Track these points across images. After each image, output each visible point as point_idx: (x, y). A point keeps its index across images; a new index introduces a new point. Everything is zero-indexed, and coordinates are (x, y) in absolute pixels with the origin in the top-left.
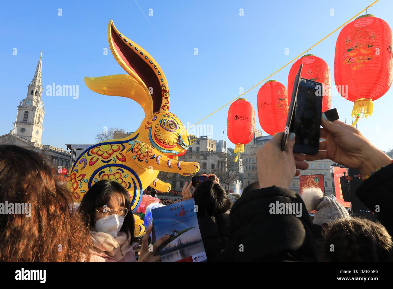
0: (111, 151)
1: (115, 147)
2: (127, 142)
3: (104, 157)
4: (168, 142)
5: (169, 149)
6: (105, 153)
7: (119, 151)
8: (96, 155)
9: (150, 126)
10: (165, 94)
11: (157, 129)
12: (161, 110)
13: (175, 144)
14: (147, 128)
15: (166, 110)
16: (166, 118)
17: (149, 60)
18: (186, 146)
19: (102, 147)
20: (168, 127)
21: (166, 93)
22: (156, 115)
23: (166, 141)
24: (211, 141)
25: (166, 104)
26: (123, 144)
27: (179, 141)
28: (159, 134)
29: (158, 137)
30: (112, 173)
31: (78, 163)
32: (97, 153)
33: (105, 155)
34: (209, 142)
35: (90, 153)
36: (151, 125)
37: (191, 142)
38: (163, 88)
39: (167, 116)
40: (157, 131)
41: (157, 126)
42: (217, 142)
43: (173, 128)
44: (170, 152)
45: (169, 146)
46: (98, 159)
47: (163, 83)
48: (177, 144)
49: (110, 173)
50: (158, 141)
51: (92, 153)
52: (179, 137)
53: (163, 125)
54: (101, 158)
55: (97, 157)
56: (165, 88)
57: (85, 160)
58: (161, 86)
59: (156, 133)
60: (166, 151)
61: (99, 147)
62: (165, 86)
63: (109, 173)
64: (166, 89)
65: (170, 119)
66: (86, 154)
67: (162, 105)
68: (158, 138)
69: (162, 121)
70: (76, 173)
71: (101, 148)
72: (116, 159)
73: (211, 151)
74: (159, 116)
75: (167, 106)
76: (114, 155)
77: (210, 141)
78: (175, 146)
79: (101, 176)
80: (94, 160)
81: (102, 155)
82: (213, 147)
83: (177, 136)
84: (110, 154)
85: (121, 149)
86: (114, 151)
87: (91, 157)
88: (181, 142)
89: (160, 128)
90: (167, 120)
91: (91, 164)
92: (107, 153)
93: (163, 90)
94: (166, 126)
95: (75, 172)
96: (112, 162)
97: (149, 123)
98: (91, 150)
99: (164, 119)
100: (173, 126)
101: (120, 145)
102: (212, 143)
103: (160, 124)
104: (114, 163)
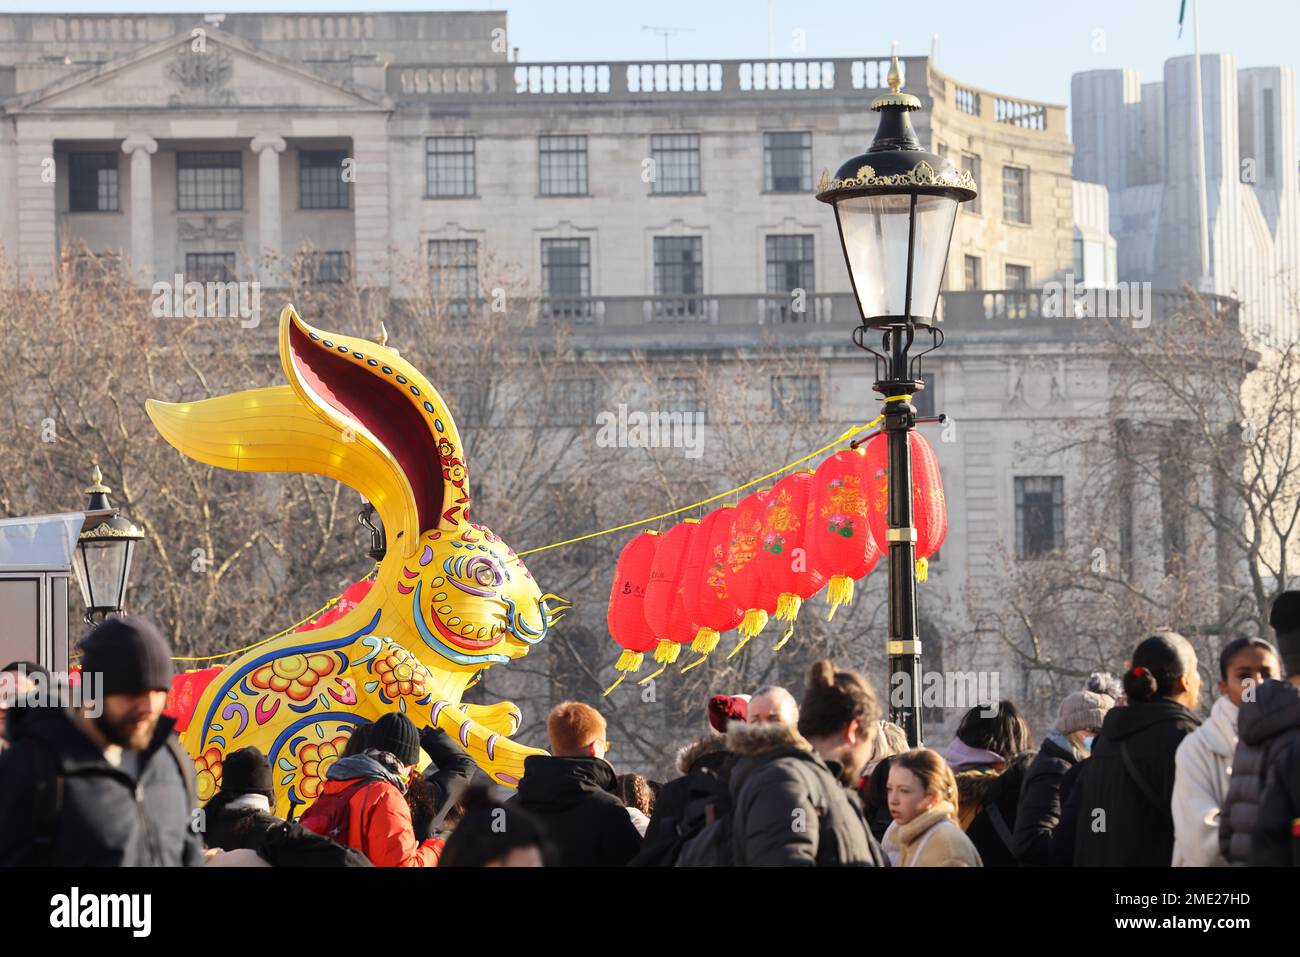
0: (309, 677)
1: (319, 662)
2: (351, 640)
3: (295, 696)
4: (476, 630)
5: (481, 652)
6: (295, 683)
7: (334, 674)
8: (269, 691)
9: (414, 582)
10: (452, 470)
11: (438, 590)
12: (444, 524)
13: (497, 635)
14: (404, 590)
15: (462, 521)
16: (463, 551)
17: (394, 375)
18: (535, 634)
19: (280, 665)
20: (470, 584)
21: (455, 467)
22: (430, 543)
23: (470, 629)
24: (988, 124)
25: (458, 505)
26: (340, 650)
27: (510, 622)
28: (446, 610)
29: (444, 619)
30: (325, 740)
31: (217, 718)
32: (270, 685)
33: (297, 688)
34: (956, 142)
35: (249, 685)
36: (418, 579)
37: (549, 618)
38: (445, 452)
39: (464, 543)
40: (439, 598)
41: (438, 582)
42: (1131, 95)
43: (487, 582)
44: (482, 659)
45: (481, 644)
46: (278, 703)
47: (443, 435)
48: (503, 631)
49: (322, 741)
50: (445, 630)
51: (254, 683)
52: (510, 609)
53: (455, 577)
54: (285, 700)
55: (273, 697)
56: (453, 451)
57: (240, 709)
58: (438, 444)
59: (437, 606)
60: (472, 660)
61: (270, 663)
62: (450, 445)
63: (318, 741)
64: (454, 456)
65: (477, 553)
66: (236, 688)
67: (447, 506)
68: (445, 622)
69: (452, 566)
70: (220, 747)
71: (277, 669)
72: (330, 698)
73: (994, 278)
74: (441, 548)
75: (462, 511)
76: (321, 688)
77: (973, 125)
78: (499, 640)
79: (298, 750)
80: (268, 706)
81: (285, 690)
82: (1023, 216)
83: (502, 605)
84: (311, 686)
85: (338, 668)
86: (319, 675)
87: (256, 699)
88: (516, 624)
89: (448, 587)
90: (467, 559)
91: (263, 718)
92: (301, 683)
93: (447, 458)
94: (466, 582)
95: (216, 745)
96: (318, 709)
97: (410, 575)
98: (249, 676)
99: (457, 556)
100: (487, 577)
101: (331, 653)
102: (1002, 155)
103: (445, 575)
104: (326, 710)
